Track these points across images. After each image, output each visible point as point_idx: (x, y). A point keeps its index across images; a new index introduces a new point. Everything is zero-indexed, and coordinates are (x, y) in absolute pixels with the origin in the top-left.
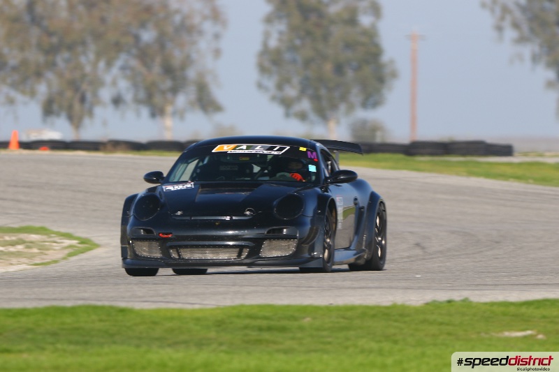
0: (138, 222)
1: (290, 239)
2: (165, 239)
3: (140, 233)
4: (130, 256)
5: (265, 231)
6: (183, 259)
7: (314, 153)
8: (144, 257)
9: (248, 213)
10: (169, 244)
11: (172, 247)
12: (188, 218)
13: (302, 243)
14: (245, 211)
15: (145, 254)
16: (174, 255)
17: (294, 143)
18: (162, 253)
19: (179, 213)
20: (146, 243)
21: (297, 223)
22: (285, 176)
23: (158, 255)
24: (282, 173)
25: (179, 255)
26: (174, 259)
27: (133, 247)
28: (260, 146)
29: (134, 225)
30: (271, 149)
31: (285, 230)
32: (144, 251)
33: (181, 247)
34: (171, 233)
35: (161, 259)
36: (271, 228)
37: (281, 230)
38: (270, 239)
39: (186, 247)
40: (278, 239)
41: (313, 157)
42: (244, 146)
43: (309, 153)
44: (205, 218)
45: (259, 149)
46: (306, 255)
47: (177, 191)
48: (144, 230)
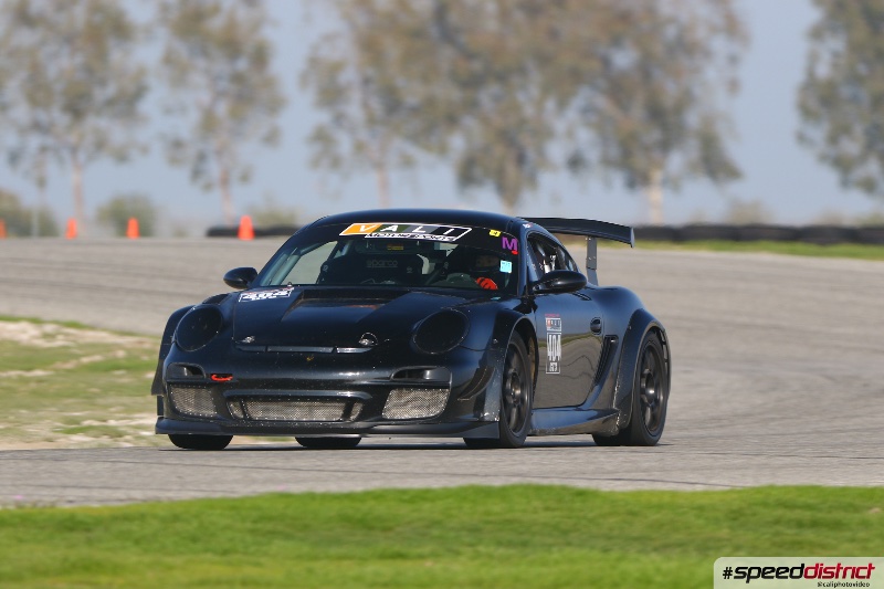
0: (181, 355)
1: (437, 388)
2: (221, 383)
3: (182, 373)
4: (167, 413)
5: (390, 374)
6: (251, 419)
7: (514, 241)
8: (188, 415)
9: (365, 342)
10: (227, 393)
11: (231, 399)
12: (263, 349)
13: (460, 395)
14: (359, 339)
15: (190, 410)
16: (237, 412)
17: (481, 222)
18: (216, 410)
19: (249, 339)
20: (192, 392)
21: (451, 361)
22: (461, 279)
23: (211, 413)
24: (456, 275)
25: (244, 413)
26: (236, 419)
27: (170, 399)
28: (421, 225)
29: (174, 359)
30: (440, 231)
31: (428, 372)
32: (189, 405)
33: (247, 398)
34: (231, 375)
35: (214, 418)
36: (401, 369)
37: (421, 373)
38: (400, 387)
39: (257, 398)
40: (416, 387)
41: (510, 248)
42: (394, 227)
43: (505, 239)
44: (291, 349)
45: (419, 232)
46: (470, 416)
47: (261, 301)
48: (188, 368)
